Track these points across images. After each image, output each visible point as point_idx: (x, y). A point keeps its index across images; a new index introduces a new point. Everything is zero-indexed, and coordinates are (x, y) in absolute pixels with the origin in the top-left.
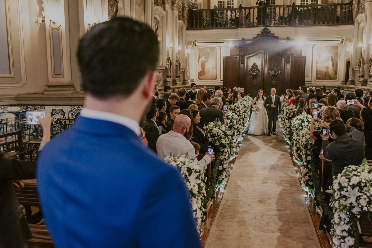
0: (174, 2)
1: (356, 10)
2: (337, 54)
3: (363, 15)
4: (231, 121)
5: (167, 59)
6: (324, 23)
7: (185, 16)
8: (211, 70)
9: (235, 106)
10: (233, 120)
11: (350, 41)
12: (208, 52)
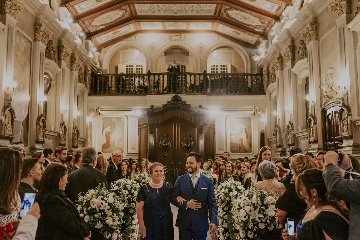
0: (74, 62)
1: (266, 80)
2: (250, 126)
3: (275, 84)
4: (130, 192)
5: (61, 124)
6: (236, 92)
7: (87, 80)
8: (116, 142)
9: (140, 176)
10: (132, 190)
11: (264, 112)
12: (114, 122)
